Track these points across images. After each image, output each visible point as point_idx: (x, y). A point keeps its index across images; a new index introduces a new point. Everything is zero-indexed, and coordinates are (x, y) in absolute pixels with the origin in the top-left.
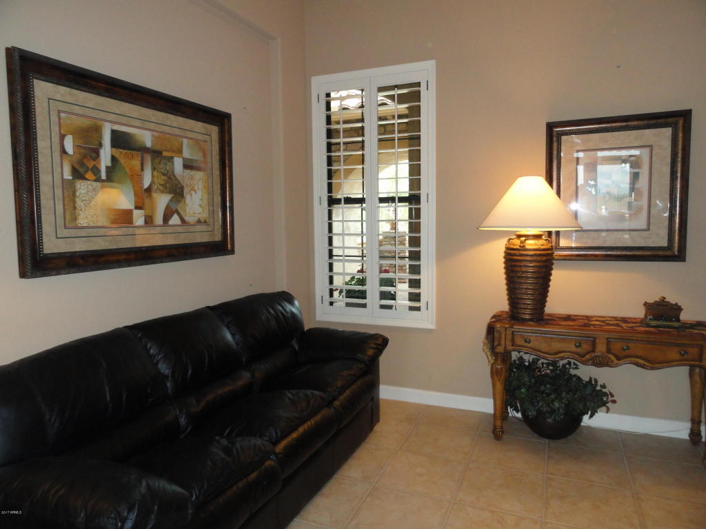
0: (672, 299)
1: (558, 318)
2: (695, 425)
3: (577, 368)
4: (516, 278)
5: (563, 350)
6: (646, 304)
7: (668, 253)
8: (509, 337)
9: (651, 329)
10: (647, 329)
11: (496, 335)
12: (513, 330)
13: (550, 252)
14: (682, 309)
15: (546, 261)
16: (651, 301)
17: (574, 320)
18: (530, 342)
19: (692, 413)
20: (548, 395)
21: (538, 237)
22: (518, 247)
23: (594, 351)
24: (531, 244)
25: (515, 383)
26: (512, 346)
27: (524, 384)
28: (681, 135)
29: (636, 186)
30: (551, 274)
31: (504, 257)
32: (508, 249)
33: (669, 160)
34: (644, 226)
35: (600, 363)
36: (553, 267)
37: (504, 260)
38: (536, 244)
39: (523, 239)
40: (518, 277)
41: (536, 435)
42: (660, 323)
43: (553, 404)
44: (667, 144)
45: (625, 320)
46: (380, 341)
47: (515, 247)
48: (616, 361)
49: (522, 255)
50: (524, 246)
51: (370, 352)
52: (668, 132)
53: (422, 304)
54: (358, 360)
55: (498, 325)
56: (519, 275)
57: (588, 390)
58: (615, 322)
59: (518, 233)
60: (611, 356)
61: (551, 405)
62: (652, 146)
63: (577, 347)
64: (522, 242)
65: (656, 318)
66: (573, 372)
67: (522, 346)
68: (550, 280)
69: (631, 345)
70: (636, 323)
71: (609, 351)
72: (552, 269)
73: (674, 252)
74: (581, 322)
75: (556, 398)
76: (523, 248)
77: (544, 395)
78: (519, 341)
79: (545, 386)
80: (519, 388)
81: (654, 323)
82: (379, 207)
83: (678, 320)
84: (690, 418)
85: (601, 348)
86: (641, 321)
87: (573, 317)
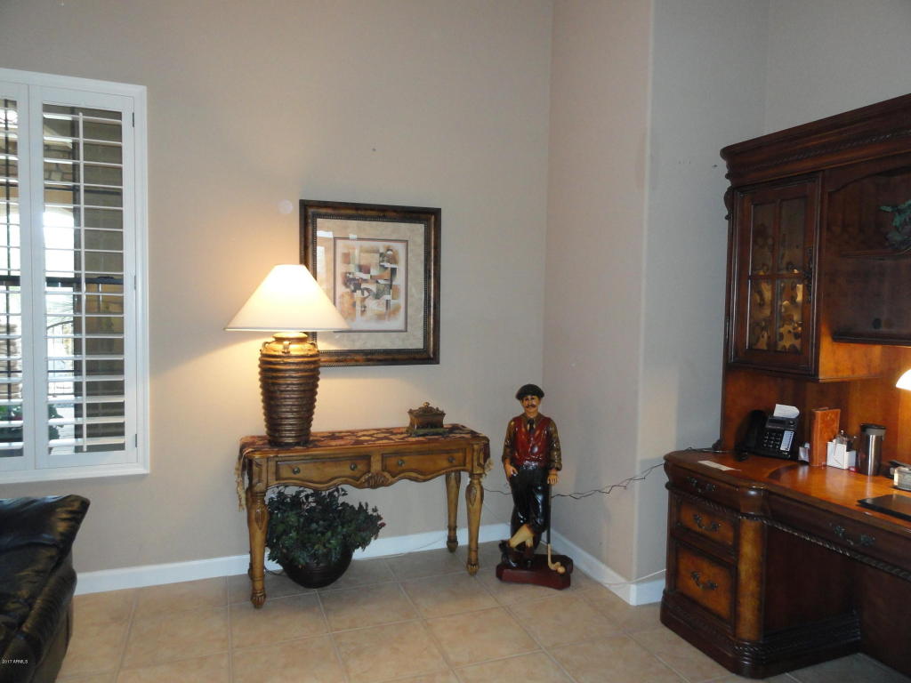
0: (434, 405)
1: (323, 437)
2: (452, 532)
3: (345, 494)
4: (278, 393)
5: (336, 475)
6: (411, 412)
7: (424, 356)
8: (272, 469)
9: (421, 439)
10: (417, 439)
11: (255, 468)
12: (277, 459)
13: (316, 359)
14: (444, 414)
15: (311, 370)
16: (416, 407)
17: (342, 438)
18: (299, 471)
19: (449, 520)
20: (323, 534)
21: (300, 340)
22: (281, 354)
23: (369, 472)
24: (296, 349)
25: (281, 528)
26: (277, 480)
27: (292, 527)
28: (433, 233)
29: (394, 283)
30: (317, 386)
31: (260, 366)
32: (264, 355)
33: (423, 258)
34: (402, 328)
35: (375, 483)
36: (320, 376)
37: (259, 370)
38: (302, 350)
39: (286, 343)
40: (282, 391)
41: (302, 588)
42: (426, 431)
43: (330, 543)
44: (420, 240)
45: (390, 431)
46: (76, 506)
47: (277, 353)
48: (391, 479)
49: (286, 364)
50: (289, 352)
51: (62, 527)
52: (420, 228)
53: (127, 439)
54: (44, 545)
55: (257, 456)
56: (283, 388)
57: (362, 517)
58: (383, 435)
59: (279, 335)
60: (386, 474)
61: (327, 545)
62: (407, 241)
63: (353, 469)
64: (285, 348)
65: (422, 426)
66: (341, 500)
67: (291, 478)
68: (316, 393)
69: (405, 458)
70: (402, 433)
71: (384, 468)
72: (318, 379)
73: (429, 355)
74: (350, 440)
75: (332, 536)
76: (287, 354)
77: (319, 535)
78: (285, 472)
79: (317, 523)
80: (286, 532)
81: (422, 431)
82: (46, 293)
83: (442, 426)
84: (447, 524)
85: (376, 466)
86: (407, 431)
87: (337, 434)
